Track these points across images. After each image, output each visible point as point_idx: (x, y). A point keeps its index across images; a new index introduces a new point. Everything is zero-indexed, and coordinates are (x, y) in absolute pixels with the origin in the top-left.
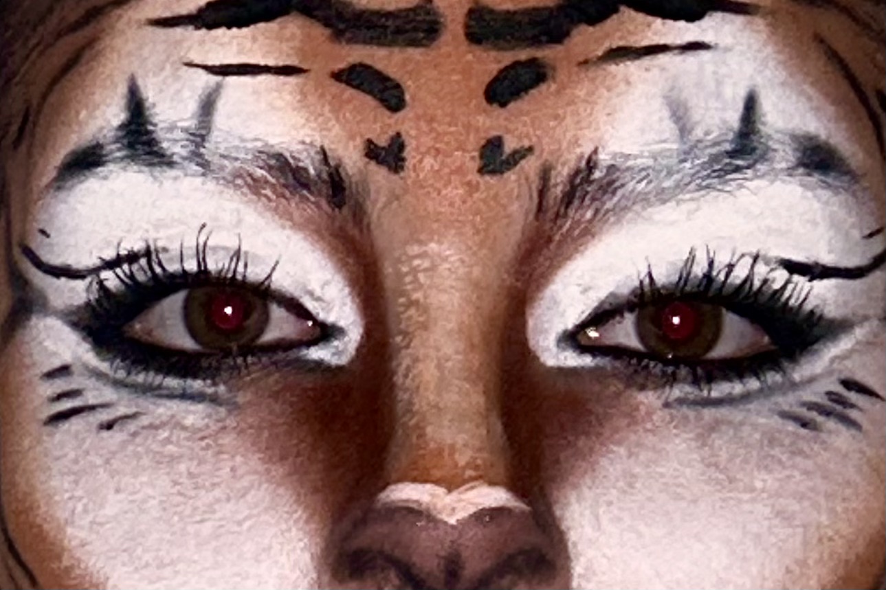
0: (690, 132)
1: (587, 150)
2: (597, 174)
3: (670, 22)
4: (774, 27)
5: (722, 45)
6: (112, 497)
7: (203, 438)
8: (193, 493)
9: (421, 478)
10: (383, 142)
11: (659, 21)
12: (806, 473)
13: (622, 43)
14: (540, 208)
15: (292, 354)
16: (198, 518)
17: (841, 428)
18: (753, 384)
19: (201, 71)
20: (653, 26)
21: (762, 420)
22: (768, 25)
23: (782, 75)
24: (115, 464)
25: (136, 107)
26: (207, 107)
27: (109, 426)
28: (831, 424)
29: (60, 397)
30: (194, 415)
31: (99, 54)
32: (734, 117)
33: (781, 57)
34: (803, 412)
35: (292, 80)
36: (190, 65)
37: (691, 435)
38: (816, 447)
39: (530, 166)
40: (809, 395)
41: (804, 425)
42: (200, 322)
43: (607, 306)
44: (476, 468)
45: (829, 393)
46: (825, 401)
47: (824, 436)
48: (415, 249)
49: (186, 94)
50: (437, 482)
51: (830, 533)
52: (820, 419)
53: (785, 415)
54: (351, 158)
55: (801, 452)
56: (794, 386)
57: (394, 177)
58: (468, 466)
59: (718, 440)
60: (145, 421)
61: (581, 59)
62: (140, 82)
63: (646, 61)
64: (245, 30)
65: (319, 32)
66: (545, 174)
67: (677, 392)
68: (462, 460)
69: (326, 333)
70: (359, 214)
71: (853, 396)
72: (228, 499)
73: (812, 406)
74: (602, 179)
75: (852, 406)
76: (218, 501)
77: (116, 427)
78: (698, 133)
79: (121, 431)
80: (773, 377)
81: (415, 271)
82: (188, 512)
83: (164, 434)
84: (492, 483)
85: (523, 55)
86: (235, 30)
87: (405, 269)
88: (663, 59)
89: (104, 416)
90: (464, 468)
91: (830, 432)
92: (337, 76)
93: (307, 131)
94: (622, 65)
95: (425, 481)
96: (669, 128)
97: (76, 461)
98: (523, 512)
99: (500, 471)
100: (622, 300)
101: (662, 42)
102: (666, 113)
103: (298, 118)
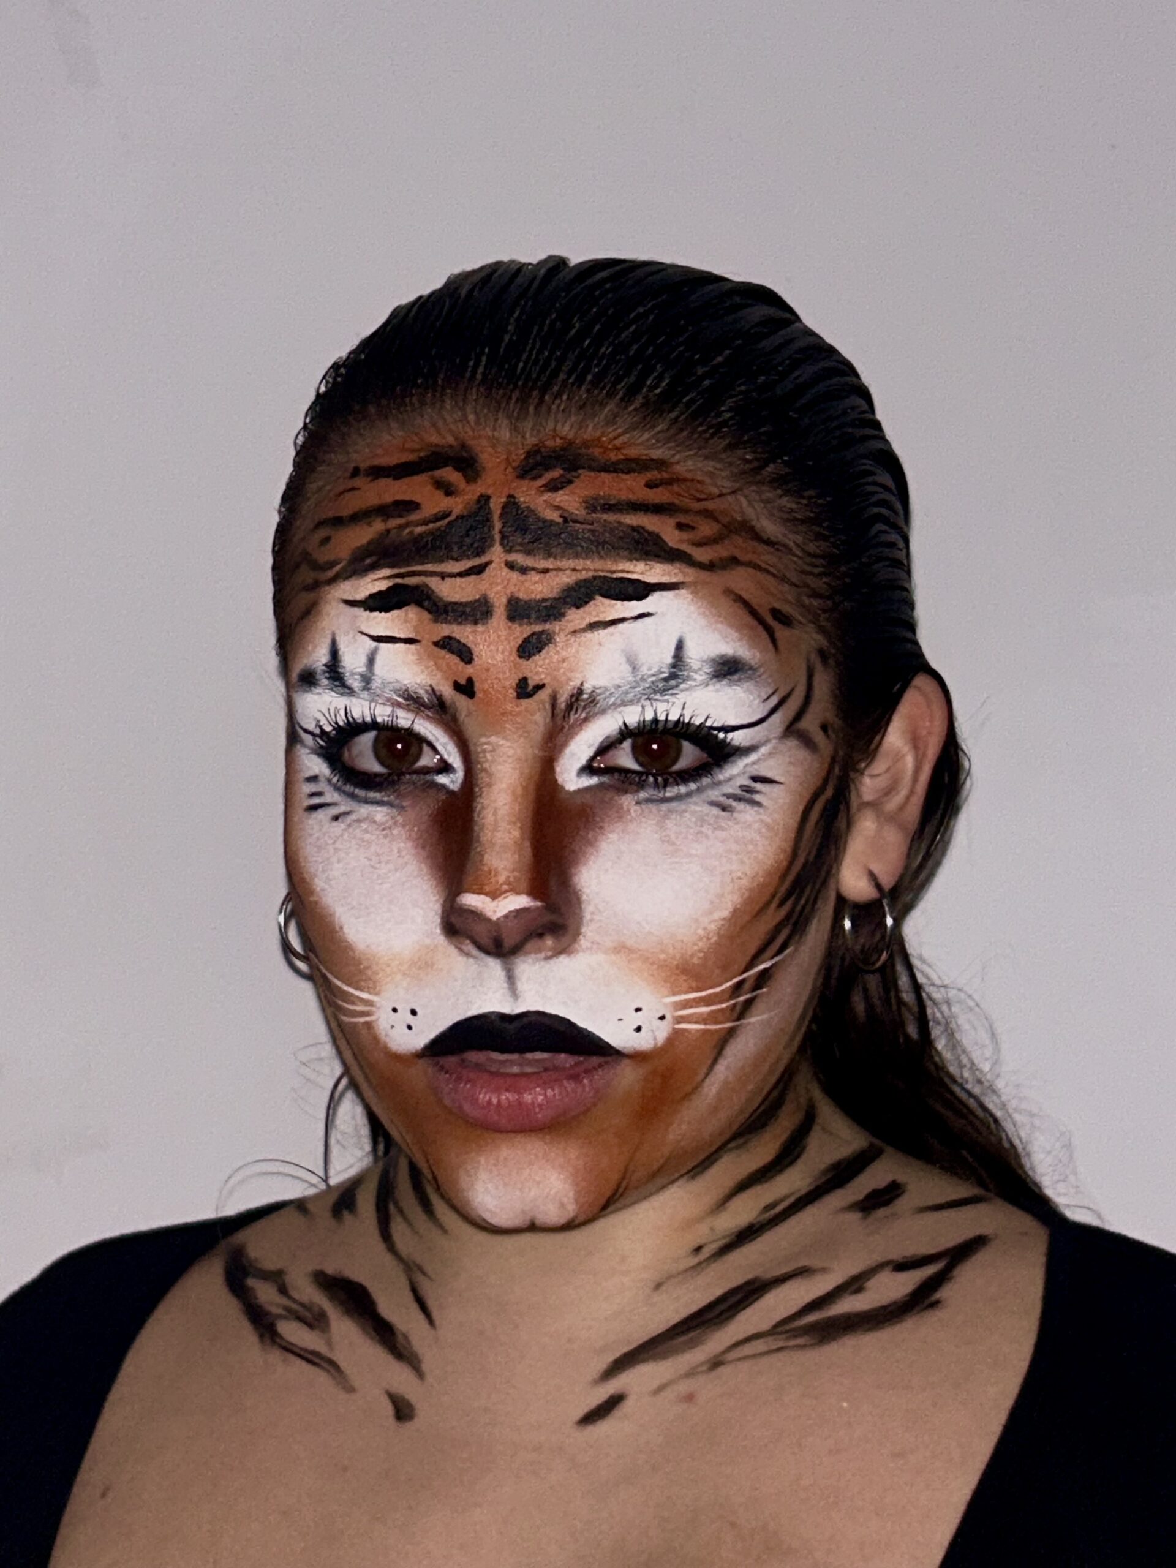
0: (638, 670)
1: (577, 683)
2: (585, 696)
3: (626, 603)
4: (695, 593)
5: (659, 611)
6: (336, 866)
7: (384, 830)
8: (378, 866)
9: (480, 892)
10: (463, 682)
11: (619, 603)
12: (723, 841)
13: (596, 619)
14: (553, 715)
15: (428, 777)
16: (380, 881)
17: (748, 807)
18: (693, 786)
19: (367, 639)
20: (616, 607)
21: (698, 809)
22: (692, 593)
23: (702, 621)
24: (338, 845)
25: (334, 653)
26: (371, 661)
27: (336, 818)
28: (740, 806)
29: (313, 795)
30: (380, 814)
31: (319, 613)
32: (667, 657)
33: (702, 610)
34: (723, 799)
35: (413, 647)
36: (362, 633)
37: (654, 822)
38: (730, 823)
39: (543, 695)
40: (729, 789)
41: (724, 809)
42: (383, 752)
43: (605, 744)
44: (509, 884)
45: (741, 786)
46: (738, 792)
47: (735, 815)
48: (483, 740)
49: (361, 650)
50: (487, 894)
51: (739, 874)
52: (734, 804)
53: (713, 804)
54: (447, 691)
55: (722, 829)
56: (719, 783)
57: (470, 701)
58: (504, 883)
59: (669, 824)
60: (354, 817)
61: (572, 630)
62: (338, 638)
63: (611, 629)
64: (388, 615)
65: (426, 615)
66: (554, 699)
67: (643, 795)
68: (502, 879)
69: (445, 767)
70: (455, 719)
71: (758, 786)
72: (396, 870)
73: (729, 796)
74: (588, 699)
75: (757, 792)
76: (390, 871)
77: (340, 820)
78: (644, 670)
79: (343, 822)
80: (706, 781)
81: (484, 751)
82: (375, 877)
83: (364, 826)
84: (518, 893)
85: (538, 628)
86: (383, 613)
87: (479, 750)
88: (621, 626)
89: (334, 811)
90: (502, 885)
91: (740, 812)
92: (436, 644)
93: (423, 677)
94: (596, 633)
95: (479, 893)
96: (626, 668)
97: (318, 839)
98: (537, 908)
99: (524, 885)
100: (613, 739)
101: (621, 616)
102: (623, 660)
103: (416, 669)
